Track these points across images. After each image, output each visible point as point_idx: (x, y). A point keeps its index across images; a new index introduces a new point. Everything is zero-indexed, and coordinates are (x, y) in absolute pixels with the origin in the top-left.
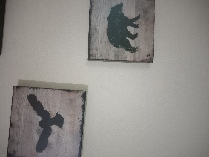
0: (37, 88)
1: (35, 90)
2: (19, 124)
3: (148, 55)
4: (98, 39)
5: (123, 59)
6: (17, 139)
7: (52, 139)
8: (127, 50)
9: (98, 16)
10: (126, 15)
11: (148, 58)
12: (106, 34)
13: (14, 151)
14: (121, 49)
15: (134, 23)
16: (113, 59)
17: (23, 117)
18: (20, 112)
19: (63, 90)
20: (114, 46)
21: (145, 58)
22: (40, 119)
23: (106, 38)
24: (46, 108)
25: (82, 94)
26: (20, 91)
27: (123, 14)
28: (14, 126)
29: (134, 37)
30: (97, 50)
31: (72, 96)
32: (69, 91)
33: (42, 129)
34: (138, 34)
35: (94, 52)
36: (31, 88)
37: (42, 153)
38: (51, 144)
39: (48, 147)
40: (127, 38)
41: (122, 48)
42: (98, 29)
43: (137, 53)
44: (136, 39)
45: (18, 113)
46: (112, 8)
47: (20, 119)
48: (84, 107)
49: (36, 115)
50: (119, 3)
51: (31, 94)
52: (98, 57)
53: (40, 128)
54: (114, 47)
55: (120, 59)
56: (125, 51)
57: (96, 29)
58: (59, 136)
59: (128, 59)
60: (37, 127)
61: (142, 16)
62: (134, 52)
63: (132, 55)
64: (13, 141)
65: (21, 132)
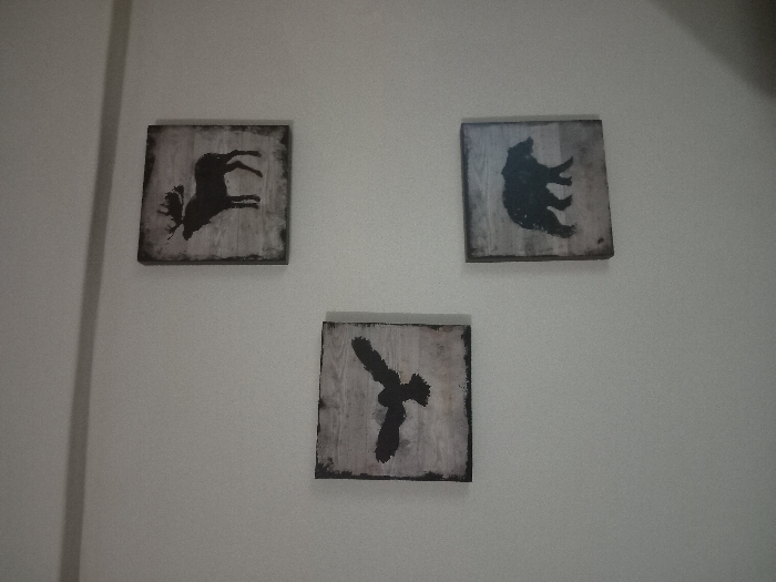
0: (369, 324)
1: (367, 328)
2: (338, 399)
3: (600, 241)
4: (485, 214)
5: (544, 253)
6: (335, 432)
7: (406, 430)
8: (552, 232)
9: (482, 169)
10: (541, 161)
11: (601, 246)
12: (501, 204)
13: (331, 459)
14: (537, 233)
15: (561, 175)
16: (522, 253)
17: (345, 385)
18: (339, 376)
19: (423, 325)
20: (523, 226)
21: (595, 246)
22: (380, 387)
23: (504, 212)
24: (391, 365)
25: (461, 332)
26: (336, 333)
27: (534, 161)
28: (328, 404)
29: (564, 204)
30: (485, 237)
31: (442, 336)
32: (435, 327)
33: (385, 410)
34: (574, 198)
35: (479, 242)
36: (357, 324)
37: (387, 463)
38: (407, 442)
39: (400, 448)
40: (549, 208)
41: (540, 229)
42: (484, 193)
43: (574, 237)
44: (569, 209)
45: (335, 377)
46: (511, 151)
47: (339, 391)
48: (468, 359)
49: (371, 381)
50: (524, 138)
51: (358, 336)
52: (489, 252)
53: (380, 407)
54: (521, 229)
55: (537, 254)
56: (549, 236)
57: (479, 196)
58: (422, 424)
59: (556, 251)
60: (374, 405)
61: (576, 159)
62: (569, 236)
63: (564, 242)
64: (326, 438)
65: (341, 418)
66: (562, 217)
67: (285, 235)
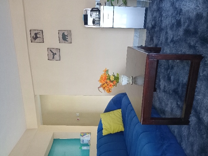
1: (51, 49)
3: (70, 42)
13: (49, 59)
17: (49, 53)
19: (56, 49)
20: (64, 40)
25: (59, 49)
26: (48, 49)
29: (67, 39)
35: (60, 41)
42: (60, 37)
58: (56, 56)
59: (67, 43)
65: (49, 56)
66: (67, 40)
67: (43, 40)
